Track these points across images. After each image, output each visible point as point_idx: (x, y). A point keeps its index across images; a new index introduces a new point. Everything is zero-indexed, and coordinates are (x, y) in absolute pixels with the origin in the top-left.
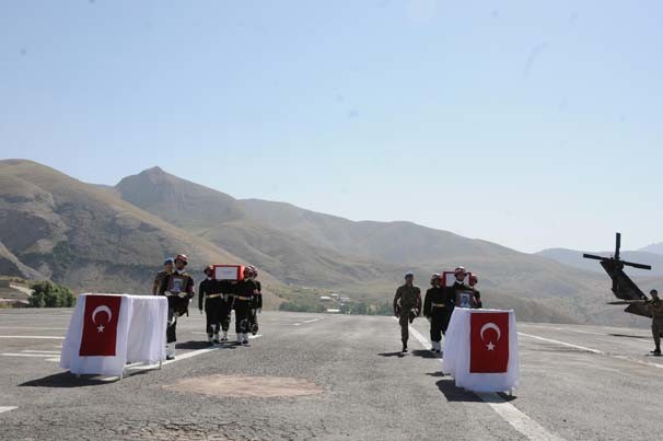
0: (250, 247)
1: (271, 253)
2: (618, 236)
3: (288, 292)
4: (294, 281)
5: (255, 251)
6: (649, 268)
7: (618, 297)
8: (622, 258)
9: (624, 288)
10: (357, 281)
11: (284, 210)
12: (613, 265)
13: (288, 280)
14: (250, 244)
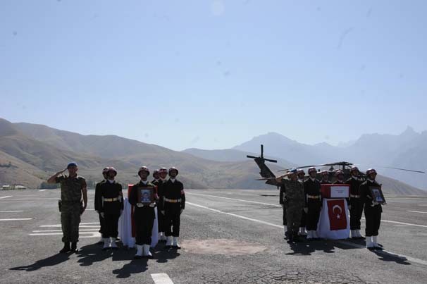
0: (21, 151)
1: (34, 154)
2: (262, 146)
3: (46, 176)
4: (49, 169)
5: (25, 153)
6: (276, 161)
7: (263, 176)
8: (265, 157)
9: (266, 172)
10: (86, 168)
11: (42, 129)
12: (260, 161)
13: (46, 169)
14: (22, 149)
